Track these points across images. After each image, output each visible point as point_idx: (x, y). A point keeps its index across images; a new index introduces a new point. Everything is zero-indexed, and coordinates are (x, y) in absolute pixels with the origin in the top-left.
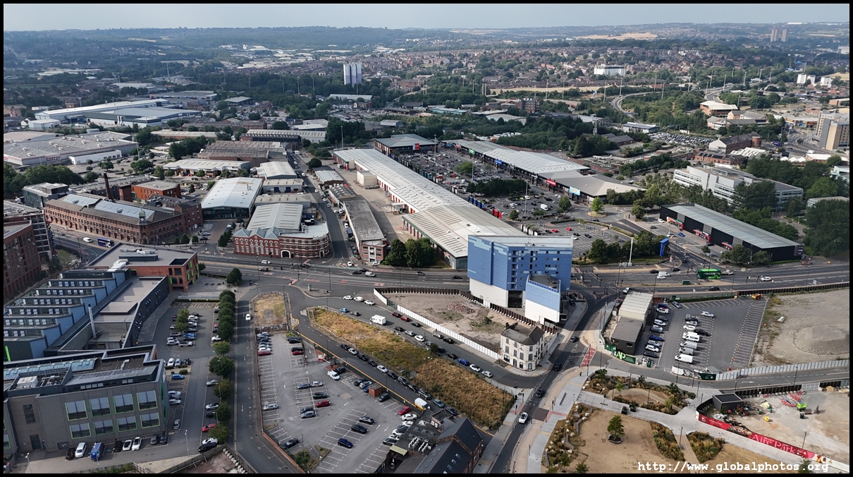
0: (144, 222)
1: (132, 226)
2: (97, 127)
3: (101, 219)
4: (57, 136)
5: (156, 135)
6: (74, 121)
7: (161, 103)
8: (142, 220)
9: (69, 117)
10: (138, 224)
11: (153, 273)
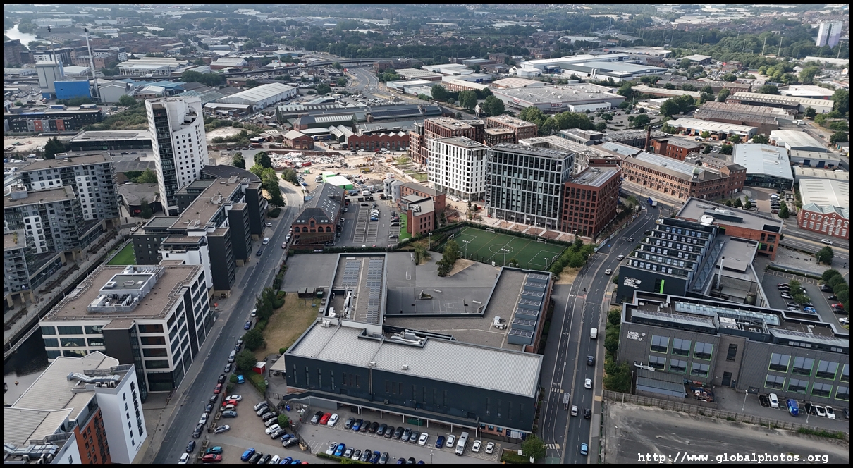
0: (696, 179)
1: (682, 181)
2: (577, 78)
3: (646, 170)
4: (545, 84)
5: (636, 91)
6: (552, 71)
7: (622, 58)
8: (696, 177)
9: (549, 68)
10: (690, 180)
11: (743, 235)
